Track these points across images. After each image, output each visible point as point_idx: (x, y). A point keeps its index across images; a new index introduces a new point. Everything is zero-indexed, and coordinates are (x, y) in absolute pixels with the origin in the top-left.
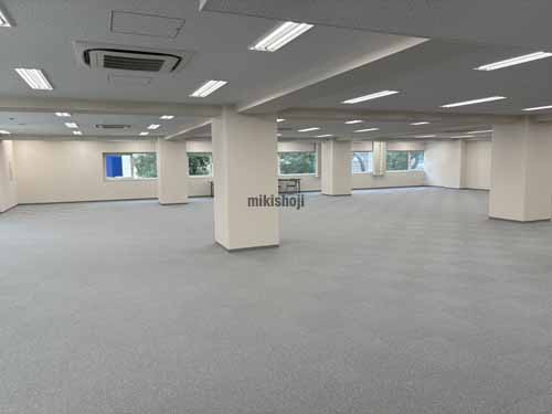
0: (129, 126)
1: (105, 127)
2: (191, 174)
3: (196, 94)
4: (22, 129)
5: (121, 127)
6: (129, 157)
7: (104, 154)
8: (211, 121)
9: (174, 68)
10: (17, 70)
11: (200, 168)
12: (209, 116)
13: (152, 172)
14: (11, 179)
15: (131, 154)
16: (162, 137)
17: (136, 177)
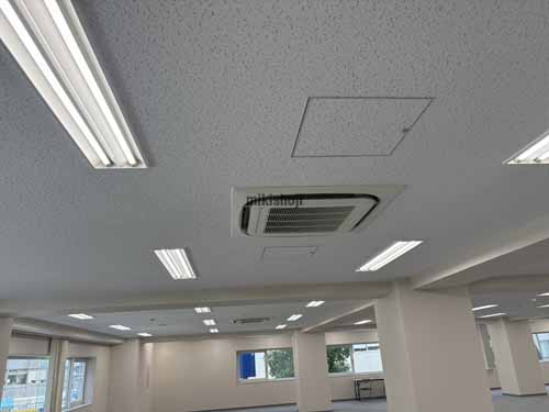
0: (267, 319)
1: (244, 321)
2: (330, 371)
3: (364, 268)
4: (164, 330)
5: (259, 320)
6: (263, 354)
7: (238, 352)
8: (374, 303)
9: (357, 225)
10: (156, 252)
11: (337, 363)
12: (371, 298)
13: (288, 370)
14: (148, 385)
15: (265, 351)
16: (299, 329)
17: (270, 377)
